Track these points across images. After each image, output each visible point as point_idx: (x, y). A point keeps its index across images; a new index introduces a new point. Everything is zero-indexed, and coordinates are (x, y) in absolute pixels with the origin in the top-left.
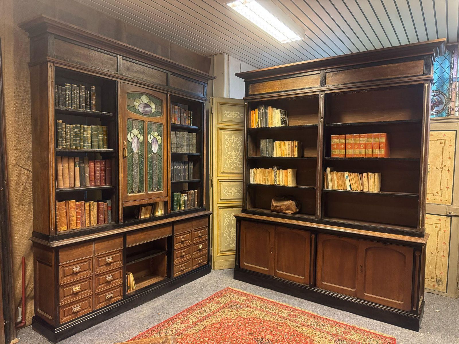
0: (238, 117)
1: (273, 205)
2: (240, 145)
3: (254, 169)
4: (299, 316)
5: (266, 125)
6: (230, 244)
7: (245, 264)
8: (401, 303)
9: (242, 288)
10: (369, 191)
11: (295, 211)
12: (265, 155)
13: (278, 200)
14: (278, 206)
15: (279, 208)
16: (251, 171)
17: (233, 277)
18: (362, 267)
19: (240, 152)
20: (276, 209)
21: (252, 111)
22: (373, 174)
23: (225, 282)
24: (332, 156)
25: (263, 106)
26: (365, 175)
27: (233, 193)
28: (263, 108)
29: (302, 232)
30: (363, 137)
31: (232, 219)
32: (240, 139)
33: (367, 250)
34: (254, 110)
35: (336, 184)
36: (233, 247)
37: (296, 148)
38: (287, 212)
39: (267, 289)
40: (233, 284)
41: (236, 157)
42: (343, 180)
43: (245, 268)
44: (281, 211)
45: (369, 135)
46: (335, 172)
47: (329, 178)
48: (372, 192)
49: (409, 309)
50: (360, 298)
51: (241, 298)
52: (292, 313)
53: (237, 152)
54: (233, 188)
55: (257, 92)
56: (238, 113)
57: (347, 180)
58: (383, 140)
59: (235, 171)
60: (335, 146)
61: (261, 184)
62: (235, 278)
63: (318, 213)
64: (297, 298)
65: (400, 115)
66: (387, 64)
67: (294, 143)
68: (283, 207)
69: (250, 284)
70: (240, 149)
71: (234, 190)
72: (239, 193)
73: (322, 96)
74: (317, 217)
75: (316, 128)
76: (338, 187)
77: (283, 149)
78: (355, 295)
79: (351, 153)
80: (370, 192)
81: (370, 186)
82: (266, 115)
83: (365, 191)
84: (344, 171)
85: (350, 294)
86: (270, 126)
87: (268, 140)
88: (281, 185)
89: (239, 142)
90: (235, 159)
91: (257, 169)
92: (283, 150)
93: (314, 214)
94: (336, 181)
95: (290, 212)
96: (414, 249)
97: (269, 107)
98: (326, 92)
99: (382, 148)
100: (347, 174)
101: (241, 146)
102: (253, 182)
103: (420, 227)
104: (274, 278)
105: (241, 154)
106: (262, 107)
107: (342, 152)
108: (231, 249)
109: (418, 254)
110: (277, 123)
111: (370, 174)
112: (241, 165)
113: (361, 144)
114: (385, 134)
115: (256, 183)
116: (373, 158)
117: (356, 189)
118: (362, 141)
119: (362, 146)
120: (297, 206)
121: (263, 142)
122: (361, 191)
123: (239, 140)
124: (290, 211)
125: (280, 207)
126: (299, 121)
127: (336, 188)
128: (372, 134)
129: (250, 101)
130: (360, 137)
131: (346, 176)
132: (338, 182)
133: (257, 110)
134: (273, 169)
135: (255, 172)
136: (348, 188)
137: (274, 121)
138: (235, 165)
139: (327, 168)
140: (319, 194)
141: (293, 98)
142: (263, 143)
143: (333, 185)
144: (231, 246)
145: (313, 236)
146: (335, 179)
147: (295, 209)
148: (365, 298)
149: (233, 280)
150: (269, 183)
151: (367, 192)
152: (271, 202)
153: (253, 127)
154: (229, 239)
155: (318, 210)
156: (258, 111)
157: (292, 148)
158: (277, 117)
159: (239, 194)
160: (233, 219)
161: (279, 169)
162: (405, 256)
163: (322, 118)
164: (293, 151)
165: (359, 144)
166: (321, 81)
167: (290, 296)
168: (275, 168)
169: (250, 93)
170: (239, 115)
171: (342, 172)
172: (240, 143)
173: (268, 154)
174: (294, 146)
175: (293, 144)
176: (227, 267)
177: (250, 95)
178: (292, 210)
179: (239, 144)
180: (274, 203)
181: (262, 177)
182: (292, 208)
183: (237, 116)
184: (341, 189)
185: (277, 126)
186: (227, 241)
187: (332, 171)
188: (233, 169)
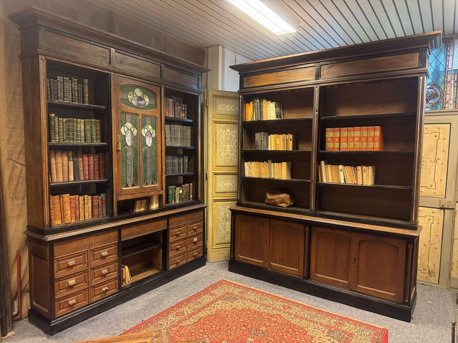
0: (233, 110)
1: (268, 199)
2: (235, 138)
3: (249, 163)
4: (293, 308)
5: (261, 118)
6: (225, 237)
7: (240, 256)
8: (394, 294)
9: (236, 280)
10: (363, 184)
11: (289, 205)
12: (260, 149)
13: (273, 193)
14: (272, 200)
15: (273, 201)
16: (246, 164)
17: (228, 270)
18: (355, 259)
19: (234, 145)
20: (270, 202)
21: (246, 104)
22: (368, 167)
23: (220, 274)
24: (326, 150)
26: (359, 168)
27: (228, 186)
29: (296, 225)
30: (357, 131)
31: (227, 212)
32: (235, 132)
33: (360, 243)
34: (249, 103)
35: (330, 178)
36: (228, 239)
37: (291, 142)
38: (281, 205)
39: (261, 281)
40: (228, 276)
41: (231, 151)
42: (337, 173)
43: (240, 260)
44: (275, 204)
45: (364, 128)
46: (329, 165)
47: (323, 171)
48: (365, 186)
49: (401, 301)
50: (353, 289)
51: (236, 290)
52: (286, 305)
53: (232, 146)
54: (228, 182)
55: (252, 84)
56: (233, 106)
57: (341, 174)
58: (378, 133)
59: (230, 164)
60: (329, 139)
61: (256, 177)
62: (230, 270)
63: (312, 206)
64: (291, 290)
65: (395, 108)
66: (382, 57)
67: (289, 136)
68: (278, 200)
69: (244, 276)
70: (235, 142)
71: (229, 184)
72: (234, 186)
73: (317, 89)
74: (311, 210)
75: (310, 121)
76: (332, 180)
77: (278, 142)
78: (348, 287)
79: (345, 147)
80: (364, 185)
81: (364, 179)
82: (260, 108)
83: (359, 184)
84: (338, 164)
85: (343, 286)
86: (264, 119)
87: (263, 133)
88: (276, 178)
89: (234, 135)
90: (230, 152)
91: (252, 163)
92: (278, 144)
93: (308, 207)
94: (330, 174)
95: (284, 206)
96: (407, 241)
97: (264, 100)
98: (321, 85)
99: (376, 142)
100: (341, 167)
101: (236, 140)
102: (248, 176)
103: (413, 220)
104: (269, 270)
105: (236, 147)
106: (257, 100)
107: (337, 145)
108: (226, 242)
109: (410, 247)
110: (272, 116)
111: (364, 167)
112: (236, 158)
113: (356, 137)
114: (379, 127)
115: (251, 176)
116: (367, 151)
117: (350, 182)
118: (356, 134)
119: (356, 139)
120: (291, 199)
121: (258, 136)
122: (355, 184)
123: (234, 133)
124: (284, 204)
125: (275, 200)
126: (295, 114)
127: (331, 181)
128: (366, 127)
129: (245, 94)
130: (354, 130)
131: (340, 169)
132: (332, 176)
133: (251, 103)
134: (267, 162)
135: (249, 165)
136: (342, 182)
137: (269, 114)
138: (229, 158)
139: (322, 161)
140: (313, 187)
141: (288, 91)
142: (258, 137)
143: (327, 179)
144: (226, 239)
145: (307, 229)
146: (330, 172)
147: (289, 202)
148: (358, 290)
149: (228, 272)
150: (263, 176)
151: (361, 185)
152: (266, 195)
153: (248, 120)
154: (224, 232)
155: (312, 203)
156: (253, 103)
157: (287, 141)
158: (272, 110)
159: (234, 188)
160: (228, 212)
161: (273, 162)
162: (397, 248)
163: (317, 111)
164: (287, 144)
165: (354, 138)
166: (316, 74)
167: (284, 288)
168: (270, 161)
169: (245, 85)
170: (234, 108)
171: (336, 166)
172: (235, 136)
173: (262, 147)
174: (289, 140)
176: (222, 259)
177: (245, 88)
178: (287, 204)
179: (234, 137)
180: (269, 197)
182: (287, 201)
183: (232, 109)
184: (335, 182)
185: (272, 119)
186: (223, 234)
187: (326, 164)
188: (228, 162)
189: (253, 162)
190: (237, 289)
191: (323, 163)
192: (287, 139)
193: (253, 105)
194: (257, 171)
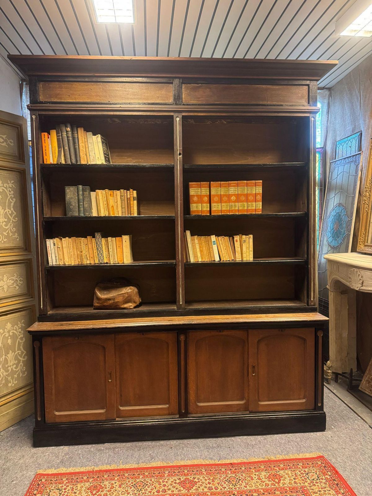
0: (4, 144)
1: (99, 299)
2: (13, 196)
3: (56, 240)
4: (196, 480)
5: (77, 161)
6: (7, 382)
7: (57, 413)
8: (304, 401)
9: (62, 462)
10: (242, 260)
11: (138, 303)
12: (76, 214)
13: (106, 288)
14: (109, 299)
15: (111, 302)
16: (50, 243)
18: (254, 367)
19: (12, 209)
20: (105, 304)
21: (43, 134)
22: (248, 236)
23: (21, 461)
24: (191, 214)
25: (69, 126)
26: (237, 238)
27: (5, 287)
28: (69, 129)
30: (234, 186)
31: (7, 335)
32: (11, 185)
33: (259, 342)
34: (49, 134)
35: (199, 255)
36: (13, 385)
37: (135, 202)
38: (126, 306)
39: (106, 445)
40: (40, 461)
41: (6, 220)
42: (208, 247)
43: (58, 420)
44: (116, 306)
45: (243, 183)
46: (196, 237)
47: (190, 245)
48: (246, 262)
49: (312, 406)
50: (254, 410)
51: (79, 488)
53: (7, 210)
54: (5, 279)
55: (56, 97)
56: (4, 137)
57: (215, 247)
58: (259, 190)
59: (7, 245)
60: (195, 199)
61: (73, 264)
62: (37, 444)
63: (181, 301)
64: (162, 442)
66: (265, 85)
67: (131, 193)
68: (120, 299)
69: (71, 447)
70: (12, 204)
71: (8, 281)
72: (17, 285)
73: (178, 119)
74: (179, 307)
75: (170, 170)
76: (202, 258)
77: (111, 202)
78: (246, 408)
79: (219, 209)
80: (244, 262)
81: (244, 252)
82: (74, 143)
83: (239, 260)
84: (209, 235)
85: (239, 408)
86: (83, 162)
87: (80, 187)
88: (112, 263)
89: (10, 191)
90: (4, 223)
91: (63, 239)
92: (111, 205)
94: (198, 250)
95: (131, 306)
96: (315, 328)
97: (79, 130)
98: (184, 114)
99: (258, 201)
100: (213, 238)
101: (14, 199)
102: (54, 263)
103: (312, 299)
104: (118, 421)
105: (15, 213)
106: (66, 127)
107: (206, 207)
108: (10, 391)
109: (320, 334)
110: (97, 159)
111: (244, 236)
112: (16, 234)
113: (232, 195)
114: (261, 181)
115: (61, 264)
117: (227, 258)
118: (232, 191)
119: (233, 198)
120: (140, 293)
121: (71, 191)
122: (232, 260)
123: (10, 188)
124: (130, 304)
125: (114, 299)
126: (129, 159)
127: (200, 260)
128: (246, 182)
129: (44, 113)
130: (229, 186)
131: (212, 241)
132: (201, 251)
133: (54, 133)
134: (94, 237)
135: (58, 244)
136: (217, 259)
137: (92, 154)
138: (5, 233)
139: (186, 231)
142: (71, 193)
143: (195, 256)
144: (10, 385)
145: (182, 338)
146: (197, 246)
147: (138, 300)
148: (261, 409)
149: (34, 450)
150: (87, 262)
151: (241, 261)
152: (94, 293)
153: (48, 163)
154: (5, 374)
155: (181, 296)
156: (57, 133)
157: (129, 201)
158: (96, 148)
159: (17, 287)
160: (9, 335)
161: (105, 236)
162: (304, 340)
163: (180, 154)
164: (129, 206)
165: (229, 196)
166: (175, 95)
167: (149, 443)
168: (98, 235)
169: (40, 97)
170: (5, 141)
171: (207, 237)
172: (12, 192)
173: (82, 212)
174: (132, 199)
175: (129, 195)
176: (5, 426)
177: (41, 103)
178: (135, 302)
179: (10, 195)
180: (102, 295)
181: (74, 252)
182: (135, 298)
183: (3, 142)
184: (207, 260)
185: (99, 162)
186: (3, 378)
187: (192, 235)
188: (3, 242)
189: (64, 237)
190: (79, 486)
191: (188, 233)
192: (129, 197)
193: (57, 136)
194: (74, 254)
